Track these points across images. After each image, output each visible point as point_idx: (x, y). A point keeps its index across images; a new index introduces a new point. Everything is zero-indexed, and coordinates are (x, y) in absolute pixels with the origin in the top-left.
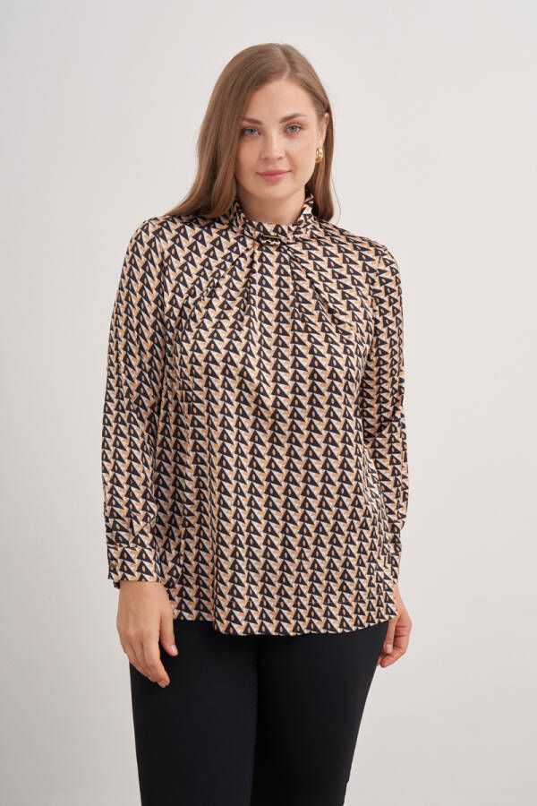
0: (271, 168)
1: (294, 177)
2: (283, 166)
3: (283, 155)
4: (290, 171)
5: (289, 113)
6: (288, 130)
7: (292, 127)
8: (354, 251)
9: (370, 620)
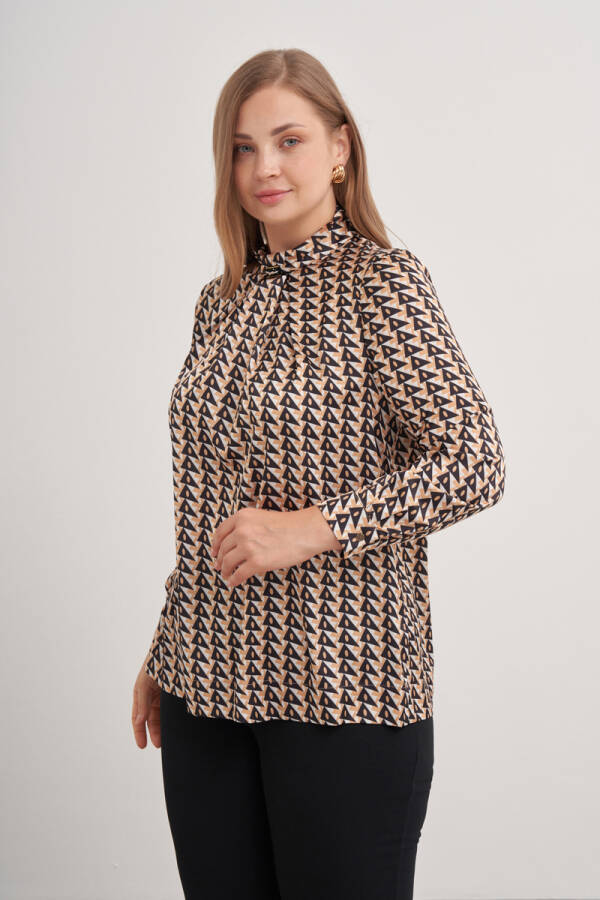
0: (265, 188)
1: (298, 197)
2: (281, 185)
3: (277, 172)
4: (291, 190)
5: (280, 123)
6: (286, 144)
7: (288, 140)
8: (393, 264)
9: (345, 715)
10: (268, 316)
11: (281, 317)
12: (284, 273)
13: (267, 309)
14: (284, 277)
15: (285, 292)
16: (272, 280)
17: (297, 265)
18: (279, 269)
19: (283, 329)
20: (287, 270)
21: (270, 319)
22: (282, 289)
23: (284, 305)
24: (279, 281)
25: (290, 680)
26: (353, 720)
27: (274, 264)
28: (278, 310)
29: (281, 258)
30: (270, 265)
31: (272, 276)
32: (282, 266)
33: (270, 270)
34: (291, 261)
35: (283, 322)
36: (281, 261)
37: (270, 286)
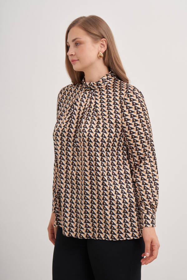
10: (87, 104)
11: (92, 105)
12: (92, 89)
13: (87, 101)
14: (92, 91)
15: (93, 96)
16: (88, 92)
17: (96, 87)
18: (91, 88)
19: (93, 110)
20: (93, 88)
21: (88, 105)
22: (92, 95)
23: (93, 101)
24: (90, 92)
25: (100, 226)
26: (123, 239)
27: (89, 86)
28: (91, 103)
29: (91, 84)
30: (87, 86)
31: (88, 90)
32: (92, 87)
33: (88, 88)
34: (95, 86)
35: (93, 107)
36: (91, 85)
37: (88, 94)
